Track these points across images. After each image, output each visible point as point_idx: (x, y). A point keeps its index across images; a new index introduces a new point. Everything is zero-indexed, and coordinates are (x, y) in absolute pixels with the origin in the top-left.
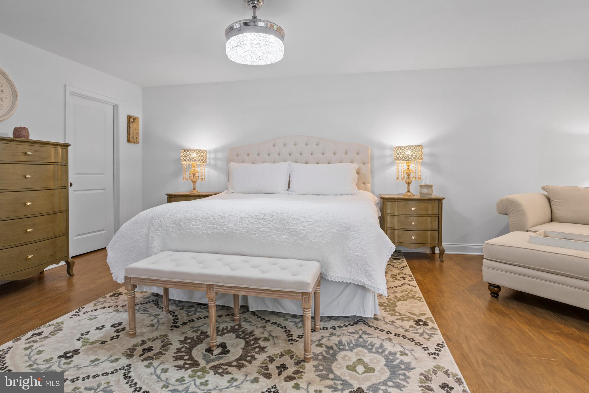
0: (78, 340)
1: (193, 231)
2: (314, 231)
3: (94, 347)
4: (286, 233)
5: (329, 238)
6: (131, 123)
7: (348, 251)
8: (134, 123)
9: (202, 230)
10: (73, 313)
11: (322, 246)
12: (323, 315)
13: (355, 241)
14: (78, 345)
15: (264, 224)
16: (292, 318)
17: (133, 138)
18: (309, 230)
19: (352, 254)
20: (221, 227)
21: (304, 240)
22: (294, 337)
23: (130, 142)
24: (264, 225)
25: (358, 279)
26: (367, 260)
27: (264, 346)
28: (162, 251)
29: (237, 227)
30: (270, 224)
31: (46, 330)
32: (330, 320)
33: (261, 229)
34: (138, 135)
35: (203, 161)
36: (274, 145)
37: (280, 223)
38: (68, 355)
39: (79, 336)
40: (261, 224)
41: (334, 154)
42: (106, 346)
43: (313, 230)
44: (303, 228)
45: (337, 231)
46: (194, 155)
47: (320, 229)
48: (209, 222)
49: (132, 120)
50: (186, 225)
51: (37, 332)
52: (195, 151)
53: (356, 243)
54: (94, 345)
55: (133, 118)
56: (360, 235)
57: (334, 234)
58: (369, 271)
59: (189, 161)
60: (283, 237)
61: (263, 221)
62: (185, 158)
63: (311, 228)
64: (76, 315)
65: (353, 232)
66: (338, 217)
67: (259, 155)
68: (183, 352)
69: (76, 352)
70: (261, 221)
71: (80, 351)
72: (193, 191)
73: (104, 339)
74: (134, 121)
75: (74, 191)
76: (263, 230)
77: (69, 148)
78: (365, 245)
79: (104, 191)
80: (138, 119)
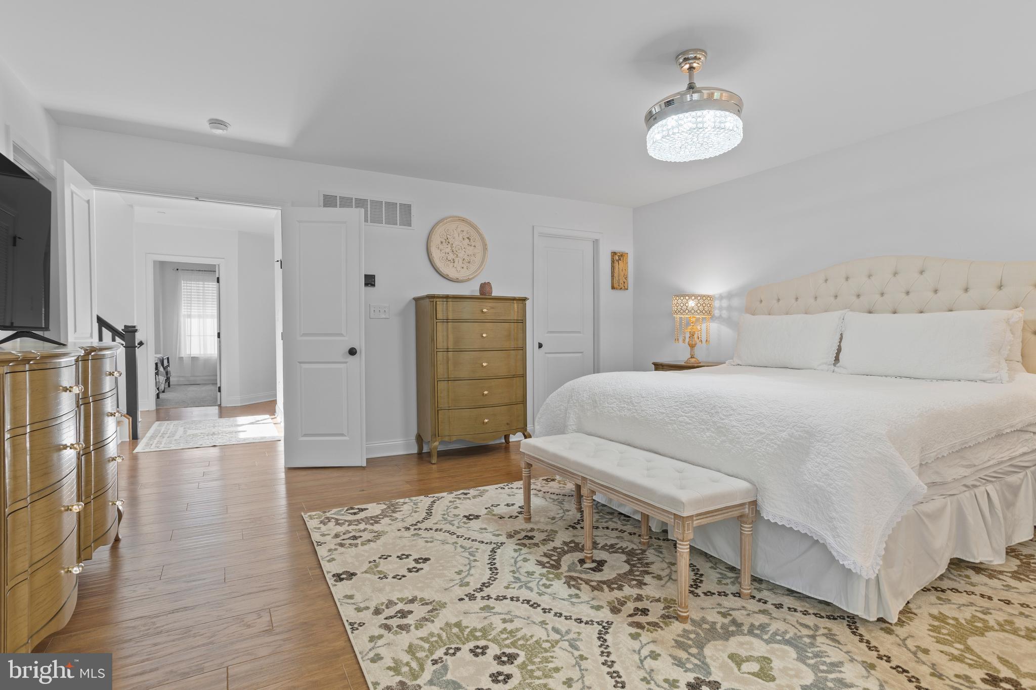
0: (486, 508)
1: (606, 411)
2: (750, 431)
3: (492, 519)
4: (712, 429)
5: (773, 446)
6: (615, 261)
7: (806, 475)
8: (620, 262)
9: (615, 411)
10: (501, 485)
11: (758, 457)
12: (775, 581)
13: (818, 460)
14: (483, 512)
15: (685, 410)
16: (726, 569)
17: (619, 283)
18: (744, 428)
19: (810, 482)
20: (635, 409)
21: (734, 444)
22: (699, 591)
23: (614, 289)
24: (685, 412)
25: (817, 530)
26: (834, 498)
27: (647, 583)
28: (576, 432)
29: (652, 411)
30: (694, 412)
31: (472, 492)
32: (788, 595)
33: (680, 419)
34: (626, 278)
35: (703, 313)
36: (826, 280)
37: (706, 412)
38: (471, 517)
39: (489, 506)
40: (683, 411)
41: (966, 290)
42: (501, 521)
43: (751, 429)
44: (735, 424)
45: (790, 437)
46: (692, 303)
47: (762, 430)
48: (625, 401)
49: (617, 258)
50: (601, 402)
51: (465, 491)
52: (696, 296)
53: (820, 464)
54: (493, 517)
55: (618, 254)
56: (831, 449)
57: (782, 440)
58: (835, 519)
60: (708, 434)
61: (686, 407)
63: (749, 425)
64: (502, 488)
65: (819, 443)
66: (800, 413)
67: (797, 299)
68: (557, 552)
69: (477, 517)
70: (683, 406)
71: (480, 517)
72: (691, 359)
73: (503, 515)
74: (620, 259)
75: (546, 353)
76: (683, 420)
77: (527, 302)
78: (836, 469)
79: (581, 354)
80: (626, 255)
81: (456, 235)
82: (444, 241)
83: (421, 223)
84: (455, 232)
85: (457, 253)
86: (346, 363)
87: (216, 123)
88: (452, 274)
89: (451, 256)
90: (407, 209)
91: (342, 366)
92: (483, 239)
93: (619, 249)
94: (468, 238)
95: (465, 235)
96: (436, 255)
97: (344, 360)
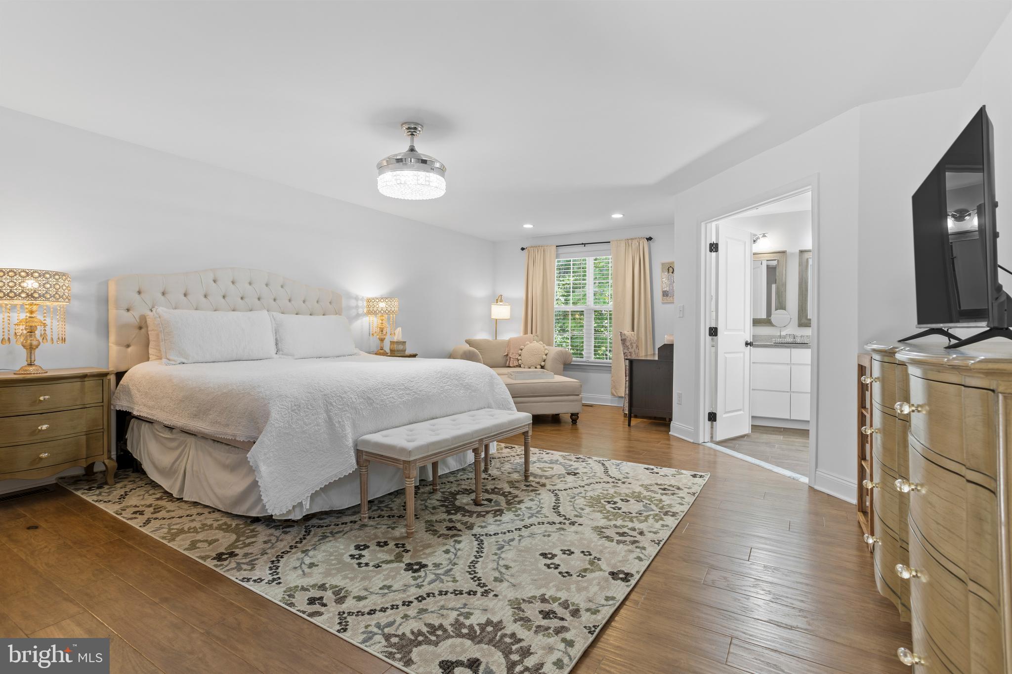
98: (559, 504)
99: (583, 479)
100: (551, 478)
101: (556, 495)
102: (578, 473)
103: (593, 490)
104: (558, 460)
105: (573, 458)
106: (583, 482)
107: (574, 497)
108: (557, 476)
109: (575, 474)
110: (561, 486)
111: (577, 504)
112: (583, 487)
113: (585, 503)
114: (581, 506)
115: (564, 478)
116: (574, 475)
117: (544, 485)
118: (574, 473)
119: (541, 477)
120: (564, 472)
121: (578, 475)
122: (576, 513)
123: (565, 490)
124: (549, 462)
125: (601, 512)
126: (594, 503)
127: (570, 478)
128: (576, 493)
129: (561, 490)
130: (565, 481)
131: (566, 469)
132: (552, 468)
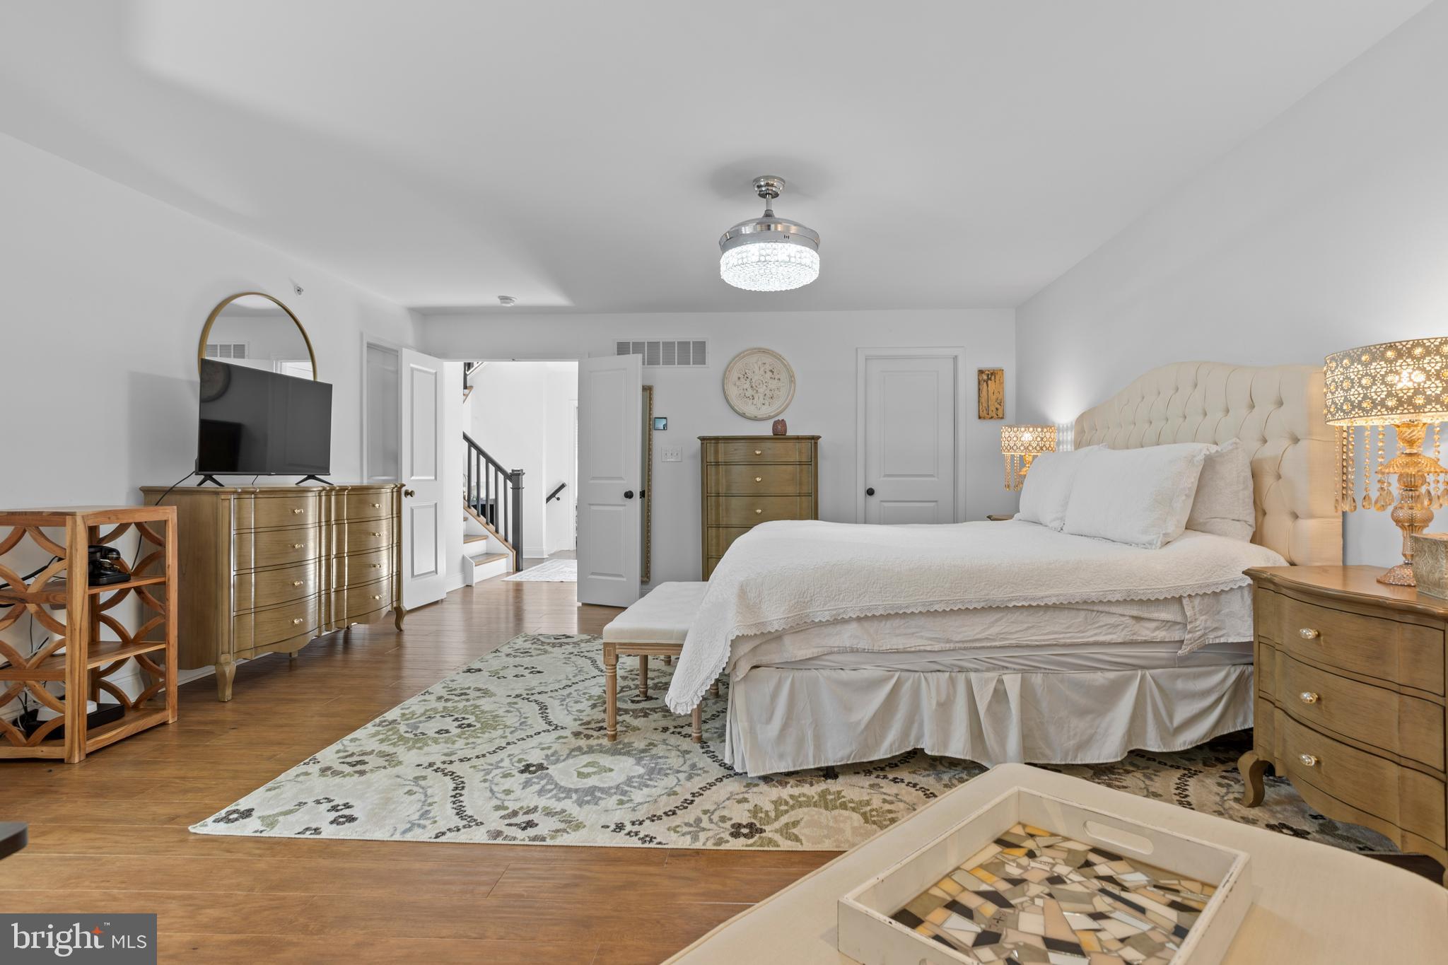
6: (982, 382)
8: (989, 382)
17: (988, 410)
23: (982, 418)
34: (1000, 404)
49: (986, 377)
52: (1035, 427)
55: (987, 372)
59: (1015, 451)
62: (1012, 445)
74: (989, 379)
75: (882, 502)
79: (934, 504)
80: (1000, 373)
81: (756, 369)
82: (741, 376)
83: (716, 359)
84: (755, 365)
85: (757, 389)
86: (625, 505)
87: (504, 299)
88: (750, 410)
89: (750, 392)
90: (701, 347)
91: (621, 509)
92: (788, 368)
93: (988, 365)
94: (771, 371)
95: (768, 367)
96: (733, 392)
97: (623, 503)
98: (540, 712)
99: (511, 760)
100: (573, 750)
101: (550, 723)
102: (522, 772)
103: (491, 740)
104: (580, 803)
105: (545, 826)
106: (510, 753)
107: (521, 724)
108: (562, 758)
109: (526, 769)
110: (548, 738)
111: (517, 716)
112: (508, 744)
113: (505, 719)
114: (510, 714)
115: (547, 756)
116: (528, 766)
117: (577, 734)
118: (531, 772)
119: (591, 750)
120: (552, 770)
121: (521, 766)
122: (516, 706)
123: (539, 733)
124: (598, 794)
125: (483, 712)
126: (491, 723)
127: (535, 757)
128: (520, 731)
129: (544, 731)
130: (543, 749)
131: (551, 779)
132: (580, 775)
